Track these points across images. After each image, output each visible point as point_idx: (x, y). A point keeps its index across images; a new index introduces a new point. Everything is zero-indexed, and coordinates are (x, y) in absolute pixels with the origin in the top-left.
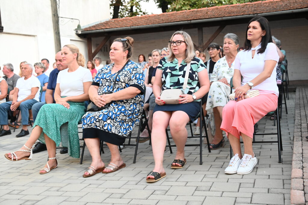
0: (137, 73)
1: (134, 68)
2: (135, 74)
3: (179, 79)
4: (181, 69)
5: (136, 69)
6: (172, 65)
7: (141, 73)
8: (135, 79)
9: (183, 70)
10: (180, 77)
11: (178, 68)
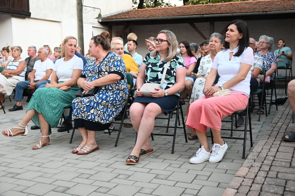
1: (112, 57)
11: (158, 64)
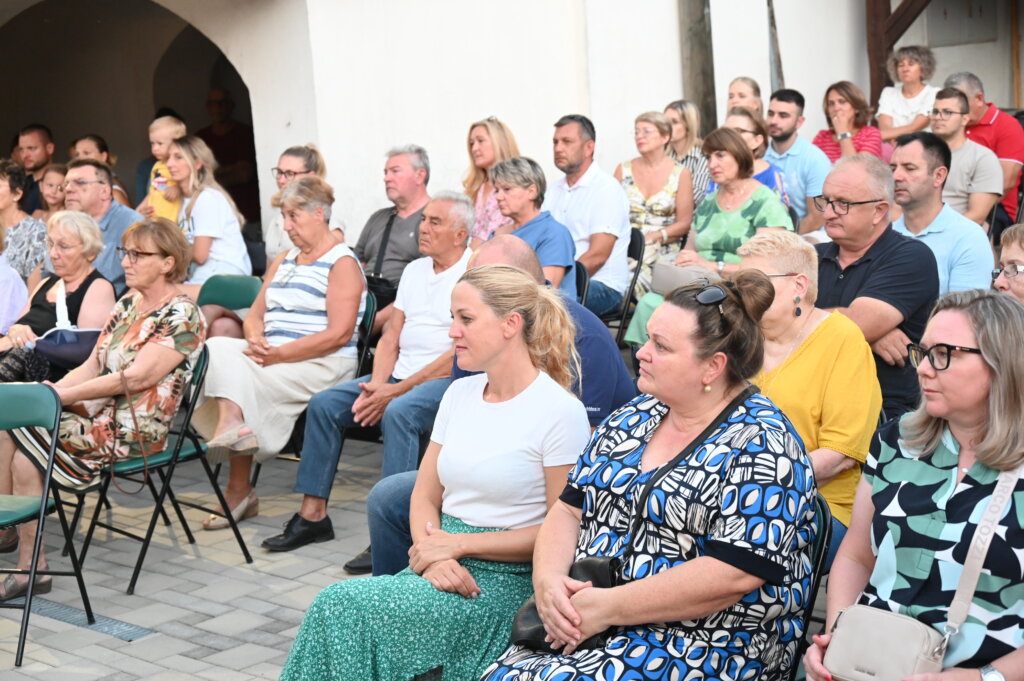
0: (753, 481)
1: (744, 452)
2: (740, 485)
3: (936, 562)
4: (959, 509)
5: (754, 455)
6: (924, 477)
7: (775, 483)
8: (738, 513)
9: (966, 519)
10: (945, 557)
